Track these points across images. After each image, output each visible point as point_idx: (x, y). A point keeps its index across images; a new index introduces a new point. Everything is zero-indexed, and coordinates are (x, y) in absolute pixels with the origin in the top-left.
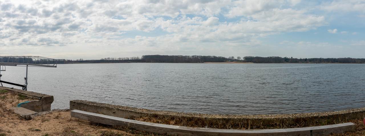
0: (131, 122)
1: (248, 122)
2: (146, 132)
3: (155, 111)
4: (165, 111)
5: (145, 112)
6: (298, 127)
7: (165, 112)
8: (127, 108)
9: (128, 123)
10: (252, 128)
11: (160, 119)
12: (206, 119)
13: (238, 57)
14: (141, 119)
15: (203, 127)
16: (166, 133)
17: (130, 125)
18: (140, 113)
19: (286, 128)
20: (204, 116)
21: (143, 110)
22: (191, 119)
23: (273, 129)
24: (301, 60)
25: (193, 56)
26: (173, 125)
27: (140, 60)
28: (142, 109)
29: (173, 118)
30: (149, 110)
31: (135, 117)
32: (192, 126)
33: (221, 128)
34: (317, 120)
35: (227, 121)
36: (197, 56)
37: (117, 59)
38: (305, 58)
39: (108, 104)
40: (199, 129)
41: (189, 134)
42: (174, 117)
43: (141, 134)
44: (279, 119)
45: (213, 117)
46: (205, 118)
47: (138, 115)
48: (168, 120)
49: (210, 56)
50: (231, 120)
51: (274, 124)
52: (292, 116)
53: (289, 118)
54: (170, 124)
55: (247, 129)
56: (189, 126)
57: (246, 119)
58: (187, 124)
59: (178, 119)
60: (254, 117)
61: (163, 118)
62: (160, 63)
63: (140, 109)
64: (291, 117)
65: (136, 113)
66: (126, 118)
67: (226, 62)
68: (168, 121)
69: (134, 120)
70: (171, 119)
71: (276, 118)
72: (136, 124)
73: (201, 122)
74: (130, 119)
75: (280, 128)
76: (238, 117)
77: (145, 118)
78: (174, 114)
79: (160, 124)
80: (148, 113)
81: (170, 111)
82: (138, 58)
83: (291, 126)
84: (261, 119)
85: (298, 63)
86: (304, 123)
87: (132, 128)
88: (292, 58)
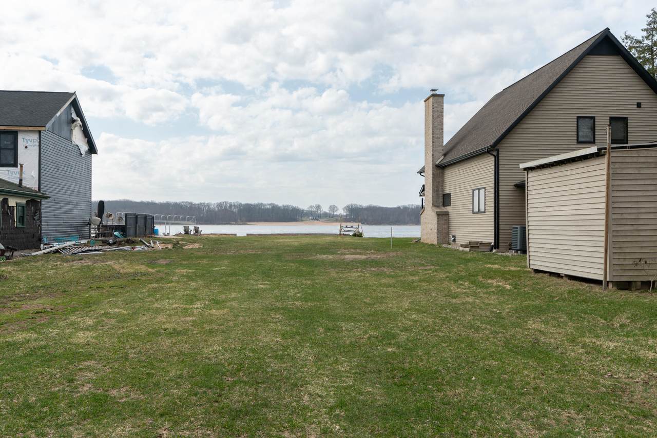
13: (331, 207)
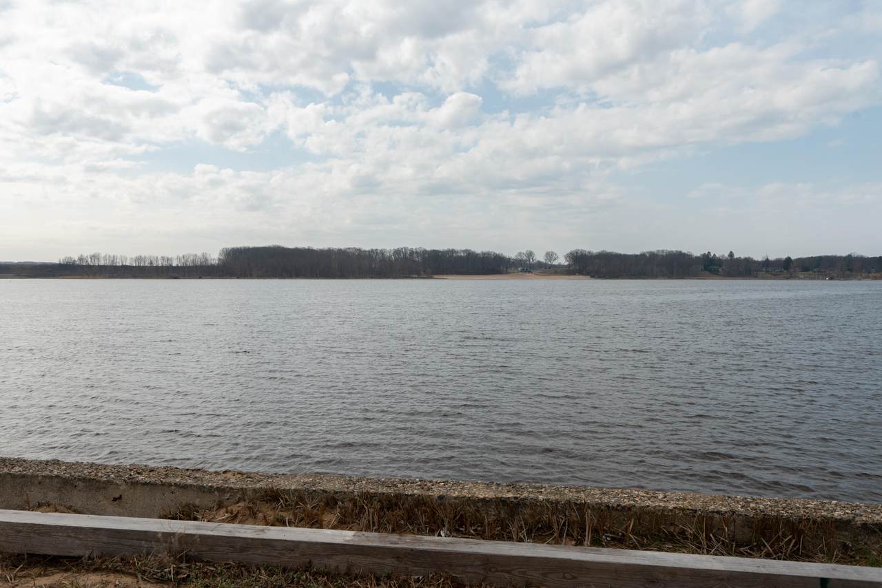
0: (182, 531)
1: (582, 516)
2: (240, 565)
3: (272, 476)
4: (306, 475)
5: (234, 482)
6: (768, 556)
7: (306, 480)
8: (169, 471)
9: (173, 534)
10: (596, 543)
11: (287, 507)
12: (444, 501)
13: (547, 254)
14: (222, 514)
15: (432, 532)
16: (310, 562)
17: (180, 543)
18: (218, 489)
19: (723, 555)
20: (434, 488)
21: (229, 475)
22: (394, 501)
23: (675, 551)
24: (767, 264)
25: (397, 252)
26: (334, 528)
27: (212, 266)
28: (225, 472)
29: (331, 501)
30: (248, 475)
31: (196, 508)
32: (397, 529)
33: (493, 537)
34: (845, 537)
35: (512, 508)
36: (412, 253)
37: (128, 264)
38: (784, 257)
39: (92, 465)
40: (420, 540)
41: (385, 561)
42: (336, 496)
43: (220, 574)
44: (696, 511)
45: (465, 493)
46: (441, 497)
47: (208, 501)
48: (315, 511)
49: (453, 251)
50: (525, 505)
51: (677, 530)
52: (742, 507)
53: (734, 512)
54: (321, 527)
55: (579, 543)
56: (386, 530)
57: (576, 504)
58: (379, 521)
59: (350, 505)
60: (605, 500)
61: (297, 503)
62: (285, 278)
63: (217, 473)
64: (739, 508)
65: (201, 489)
66: (165, 517)
67: (507, 273)
68: (316, 515)
69: (195, 519)
70: (327, 504)
71: (683, 509)
72: (201, 536)
73: (425, 512)
74: (181, 519)
75: (698, 549)
76: (551, 493)
77: (235, 508)
78: (336, 486)
79: (288, 528)
80: (244, 486)
81: (320, 474)
82: (206, 260)
83: (738, 546)
84: (629, 509)
85: (756, 277)
86: (790, 540)
87: (187, 556)
88: (731, 254)
